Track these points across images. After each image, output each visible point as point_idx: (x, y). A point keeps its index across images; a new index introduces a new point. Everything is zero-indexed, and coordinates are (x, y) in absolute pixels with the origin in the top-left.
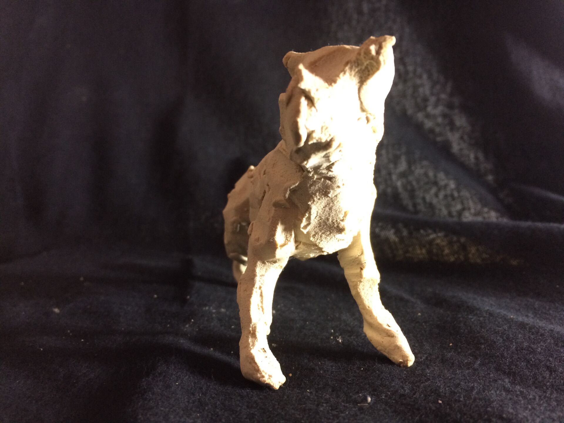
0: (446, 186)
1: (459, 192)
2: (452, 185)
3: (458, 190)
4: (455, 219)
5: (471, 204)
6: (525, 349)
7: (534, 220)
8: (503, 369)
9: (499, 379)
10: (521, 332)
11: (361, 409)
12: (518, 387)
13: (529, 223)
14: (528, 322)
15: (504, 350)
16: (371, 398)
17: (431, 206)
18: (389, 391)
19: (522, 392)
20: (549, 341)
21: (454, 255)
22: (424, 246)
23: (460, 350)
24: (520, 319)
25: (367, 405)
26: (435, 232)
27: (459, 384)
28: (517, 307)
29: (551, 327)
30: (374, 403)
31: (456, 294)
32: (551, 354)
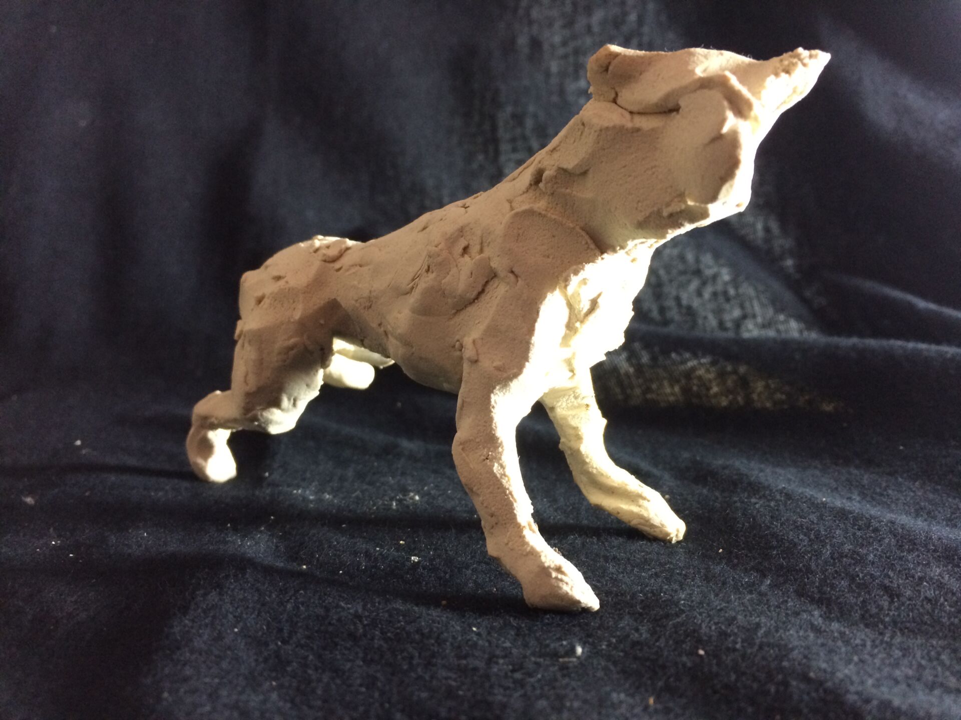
0: (715, 277)
1: (736, 288)
2: (726, 275)
3: (735, 283)
4: (731, 334)
5: (757, 309)
6: (846, 556)
7: (861, 335)
8: (810, 594)
9: (804, 611)
10: (839, 526)
11: (564, 668)
12: (835, 626)
13: (854, 340)
14: (851, 509)
15: (811, 558)
16: (583, 648)
17: (690, 312)
18: (614, 637)
19: (842, 634)
20: (887, 541)
21: (727, 397)
22: (678, 381)
23: (736, 561)
24: (838, 503)
25: (574, 660)
26: (695, 356)
27: (734, 618)
28: (834, 485)
29: (890, 516)
30: (588, 657)
31: (730, 462)
32: (893, 564)
